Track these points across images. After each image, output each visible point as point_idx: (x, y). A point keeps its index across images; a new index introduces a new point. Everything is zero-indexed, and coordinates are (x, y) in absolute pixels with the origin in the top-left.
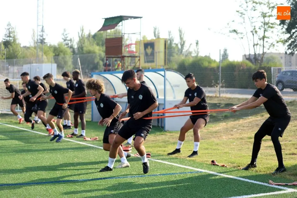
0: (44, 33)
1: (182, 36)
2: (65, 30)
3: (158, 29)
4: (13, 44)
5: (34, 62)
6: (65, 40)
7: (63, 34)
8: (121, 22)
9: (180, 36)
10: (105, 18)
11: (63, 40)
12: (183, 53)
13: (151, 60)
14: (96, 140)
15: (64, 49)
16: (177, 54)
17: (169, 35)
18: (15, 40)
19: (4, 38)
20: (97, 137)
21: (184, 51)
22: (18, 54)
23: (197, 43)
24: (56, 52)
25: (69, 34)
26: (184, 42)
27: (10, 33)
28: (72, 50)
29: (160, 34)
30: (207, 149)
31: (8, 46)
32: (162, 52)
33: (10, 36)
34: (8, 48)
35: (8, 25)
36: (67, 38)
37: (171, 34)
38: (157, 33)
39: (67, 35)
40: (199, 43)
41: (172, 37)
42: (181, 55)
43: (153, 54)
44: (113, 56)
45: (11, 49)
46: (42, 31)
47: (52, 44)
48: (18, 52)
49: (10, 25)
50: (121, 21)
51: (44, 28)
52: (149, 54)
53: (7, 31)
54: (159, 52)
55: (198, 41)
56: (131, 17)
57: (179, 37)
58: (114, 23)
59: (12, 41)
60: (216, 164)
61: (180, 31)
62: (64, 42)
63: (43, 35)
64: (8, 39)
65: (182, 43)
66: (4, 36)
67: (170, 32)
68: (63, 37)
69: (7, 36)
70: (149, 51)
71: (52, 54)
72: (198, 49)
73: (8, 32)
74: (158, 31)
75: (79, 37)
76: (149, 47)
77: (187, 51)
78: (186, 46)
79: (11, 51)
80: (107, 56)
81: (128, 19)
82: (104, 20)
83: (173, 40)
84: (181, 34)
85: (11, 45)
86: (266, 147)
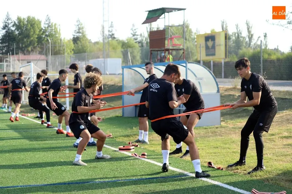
0: (113, 29)
1: (250, 29)
2: (133, 25)
3: (226, 22)
4: (82, 40)
5: (101, 57)
6: (134, 35)
7: (132, 29)
8: (163, 15)
9: (248, 29)
10: (148, 11)
11: (132, 35)
12: (251, 46)
13: (212, 53)
14: (110, 137)
15: (133, 44)
16: (245, 47)
17: (237, 29)
18: (84, 36)
19: (74, 34)
20: (111, 134)
21: (252, 43)
22: (87, 49)
23: (265, 36)
24: (124, 47)
25: (137, 29)
26: (252, 35)
27: (79, 29)
28: (140, 44)
29: (228, 28)
30: (217, 148)
31: (77, 42)
32: (222, 45)
33: (79, 32)
34: (77, 44)
35: (77, 21)
36: (136, 33)
37: (238, 27)
38: (224, 26)
39: (136, 30)
40: (267, 35)
41: (240, 30)
42: (249, 49)
43: (214, 47)
44: (157, 49)
45: (80, 44)
46: (112, 26)
47: (121, 39)
48: (87, 48)
49: (79, 21)
50: (163, 13)
51: (113, 24)
52: (210, 47)
53: (76, 27)
54: (220, 45)
55: (266, 34)
56: (175, 9)
57: (247, 31)
58: (157, 15)
59: (82, 37)
60: (213, 166)
61: (247, 24)
62: (133, 37)
63: (112, 30)
64: (78, 34)
65: (250, 36)
66: (74, 31)
67: (237, 26)
68: (132, 32)
69: (76, 32)
70: (210, 43)
71: (120, 49)
72: (266, 42)
73: (78, 28)
74: (226, 25)
75: (148, 32)
76: (210, 40)
77: (255, 44)
78: (254, 39)
79: (80, 47)
80: (151, 49)
81: (172, 12)
82: (148, 12)
83: (241, 33)
84: (248, 27)
85: (80, 41)
86: (284, 145)
